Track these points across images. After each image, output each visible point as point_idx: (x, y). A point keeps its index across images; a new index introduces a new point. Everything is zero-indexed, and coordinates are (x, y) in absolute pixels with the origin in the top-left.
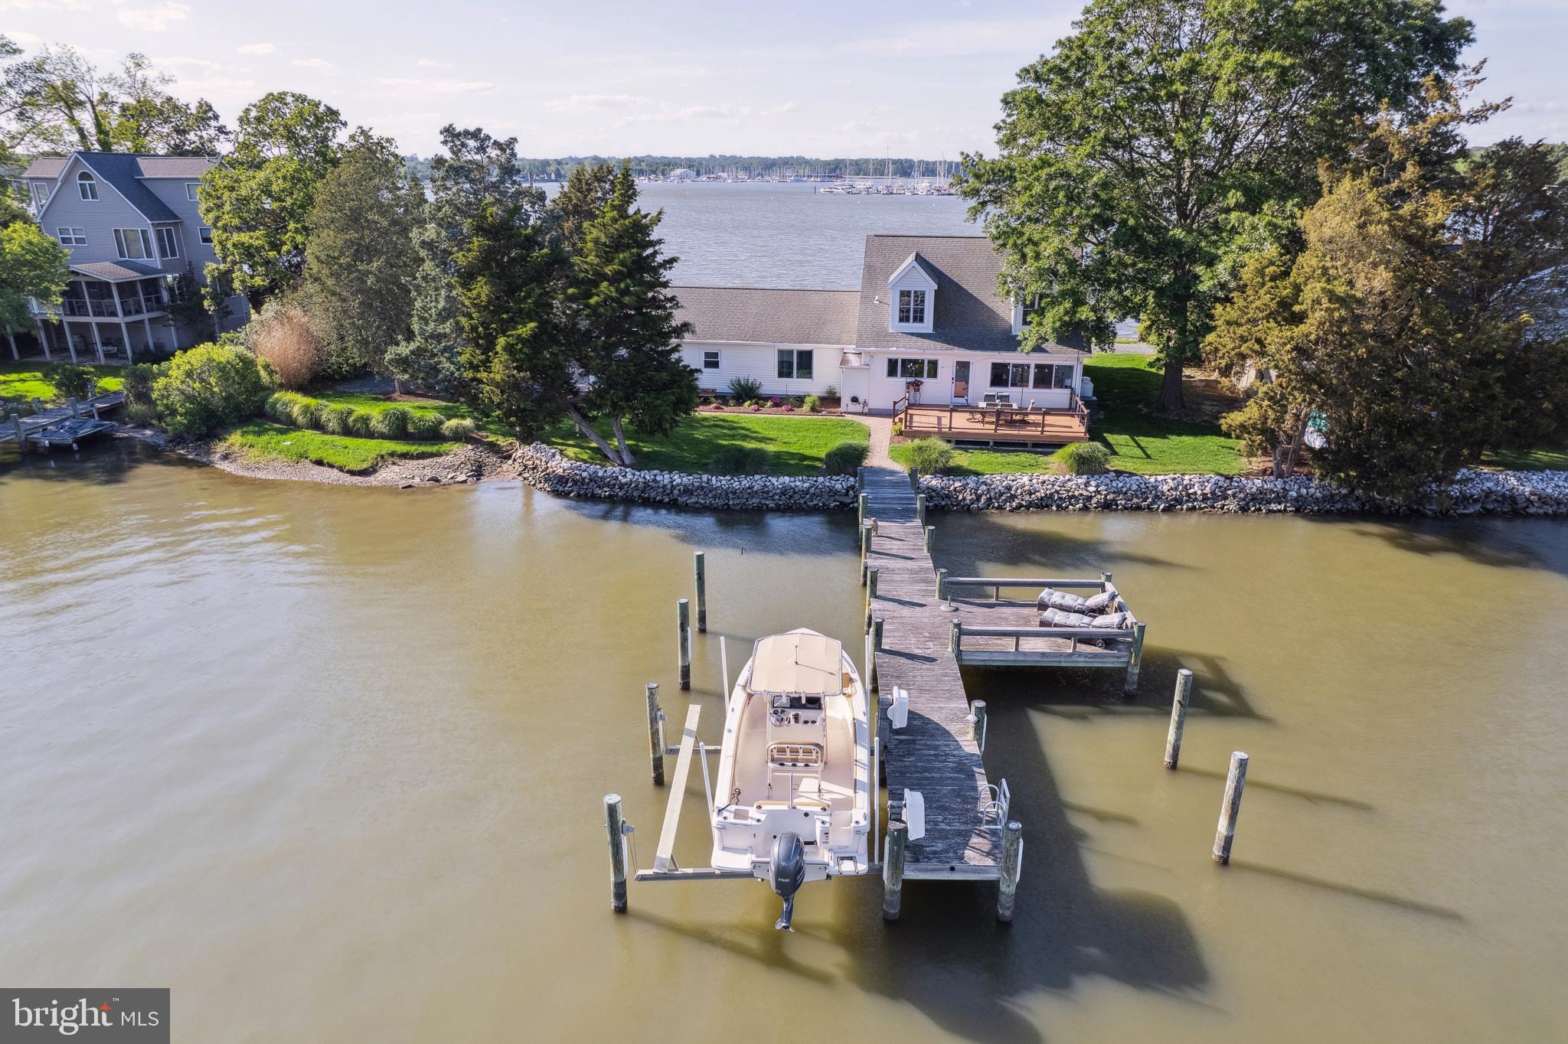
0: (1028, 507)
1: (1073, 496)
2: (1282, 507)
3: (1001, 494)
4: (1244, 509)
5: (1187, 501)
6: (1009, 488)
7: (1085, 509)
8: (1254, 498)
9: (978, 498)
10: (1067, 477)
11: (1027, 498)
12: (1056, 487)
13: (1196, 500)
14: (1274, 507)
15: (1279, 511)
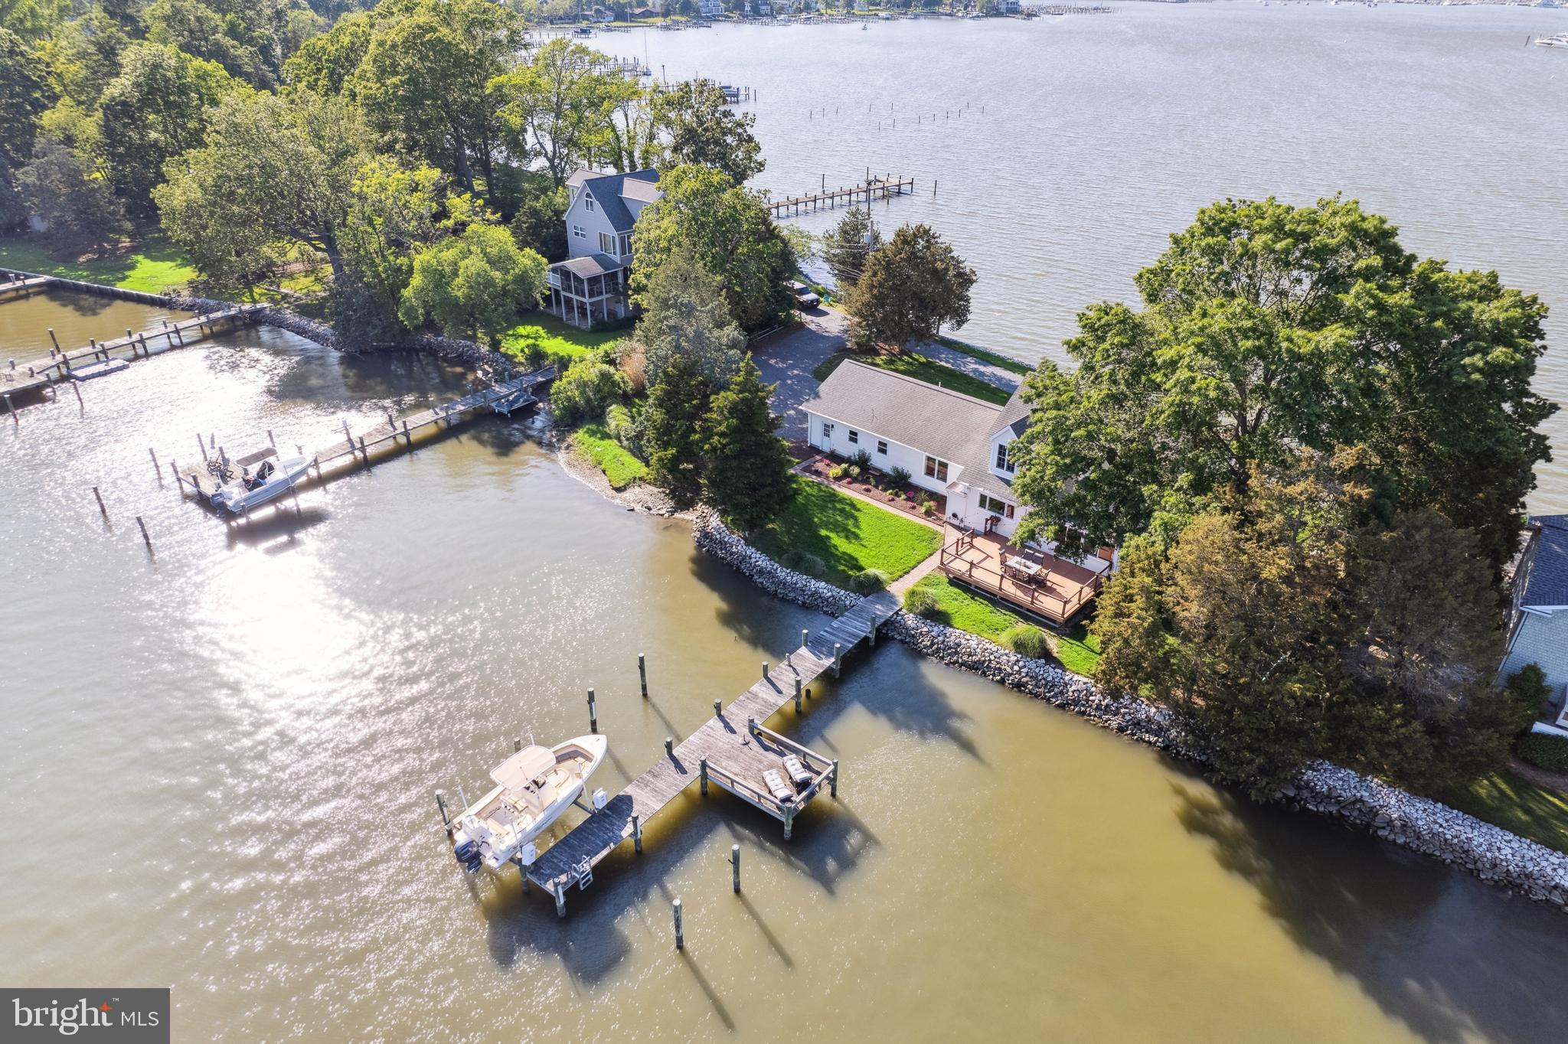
0: (962, 665)
1: (1000, 669)
2: (1153, 739)
3: (950, 648)
4: (1121, 729)
5: (1083, 705)
6: (959, 645)
7: (1002, 682)
8: (1137, 723)
9: (932, 644)
10: (1007, 651)
11: (965, 658)
12: (992, 658)
13: (1091, 706)
14: (1146, 737)
15: (1149, 742)
